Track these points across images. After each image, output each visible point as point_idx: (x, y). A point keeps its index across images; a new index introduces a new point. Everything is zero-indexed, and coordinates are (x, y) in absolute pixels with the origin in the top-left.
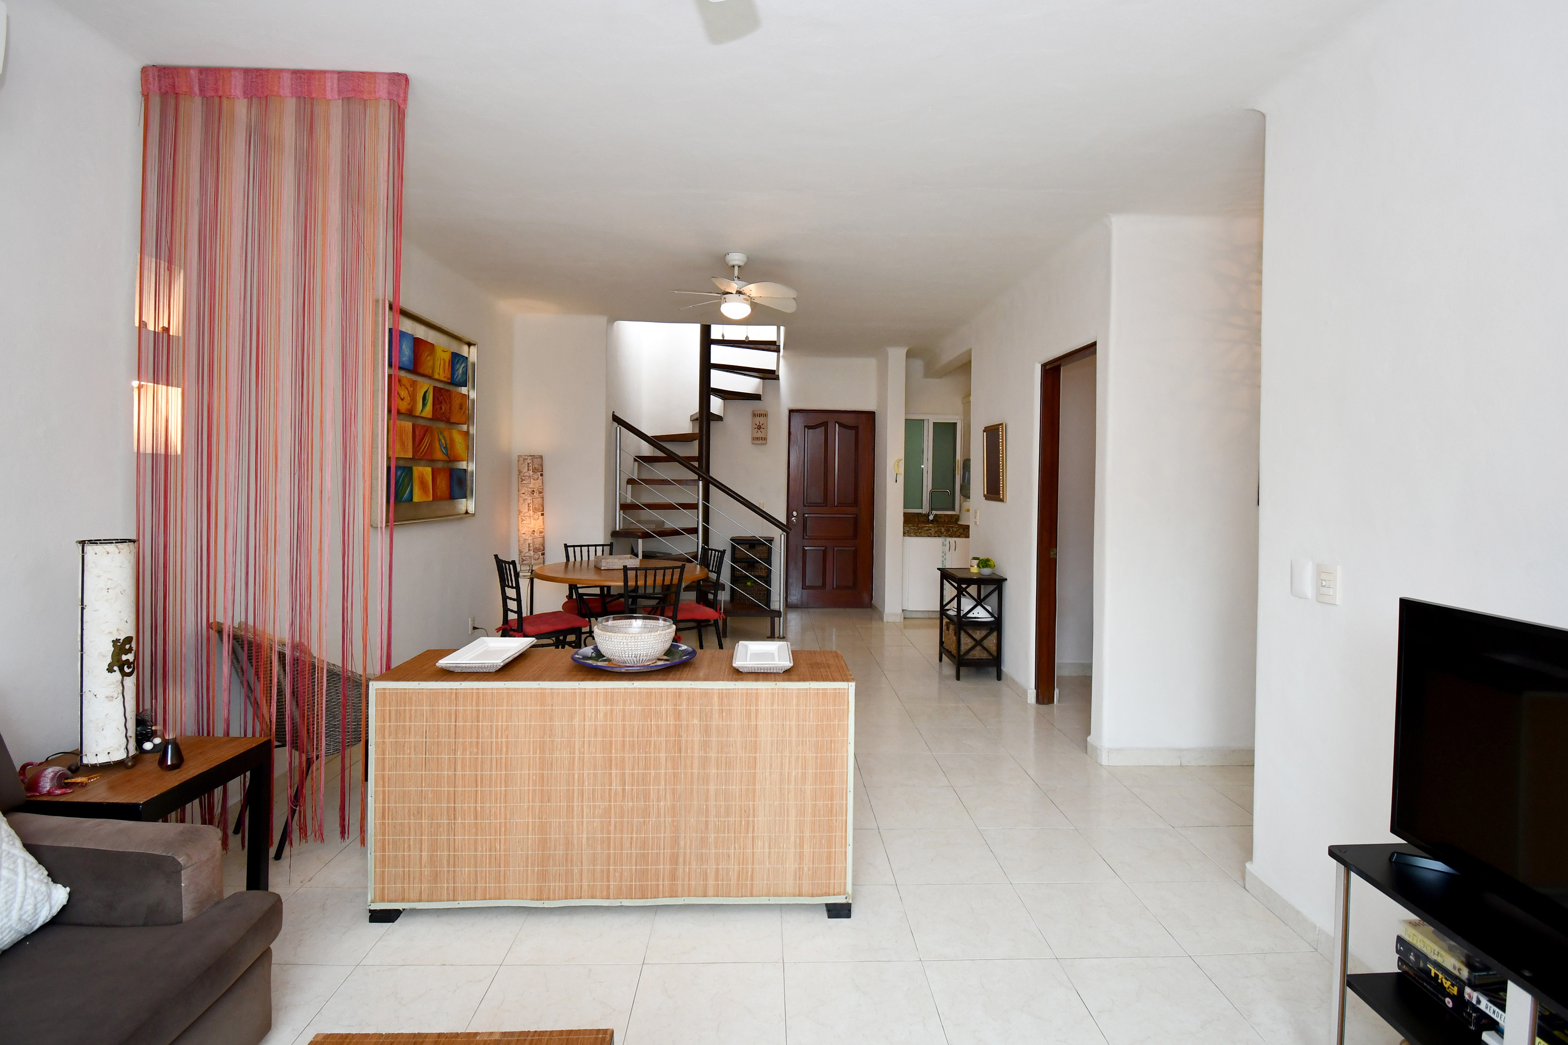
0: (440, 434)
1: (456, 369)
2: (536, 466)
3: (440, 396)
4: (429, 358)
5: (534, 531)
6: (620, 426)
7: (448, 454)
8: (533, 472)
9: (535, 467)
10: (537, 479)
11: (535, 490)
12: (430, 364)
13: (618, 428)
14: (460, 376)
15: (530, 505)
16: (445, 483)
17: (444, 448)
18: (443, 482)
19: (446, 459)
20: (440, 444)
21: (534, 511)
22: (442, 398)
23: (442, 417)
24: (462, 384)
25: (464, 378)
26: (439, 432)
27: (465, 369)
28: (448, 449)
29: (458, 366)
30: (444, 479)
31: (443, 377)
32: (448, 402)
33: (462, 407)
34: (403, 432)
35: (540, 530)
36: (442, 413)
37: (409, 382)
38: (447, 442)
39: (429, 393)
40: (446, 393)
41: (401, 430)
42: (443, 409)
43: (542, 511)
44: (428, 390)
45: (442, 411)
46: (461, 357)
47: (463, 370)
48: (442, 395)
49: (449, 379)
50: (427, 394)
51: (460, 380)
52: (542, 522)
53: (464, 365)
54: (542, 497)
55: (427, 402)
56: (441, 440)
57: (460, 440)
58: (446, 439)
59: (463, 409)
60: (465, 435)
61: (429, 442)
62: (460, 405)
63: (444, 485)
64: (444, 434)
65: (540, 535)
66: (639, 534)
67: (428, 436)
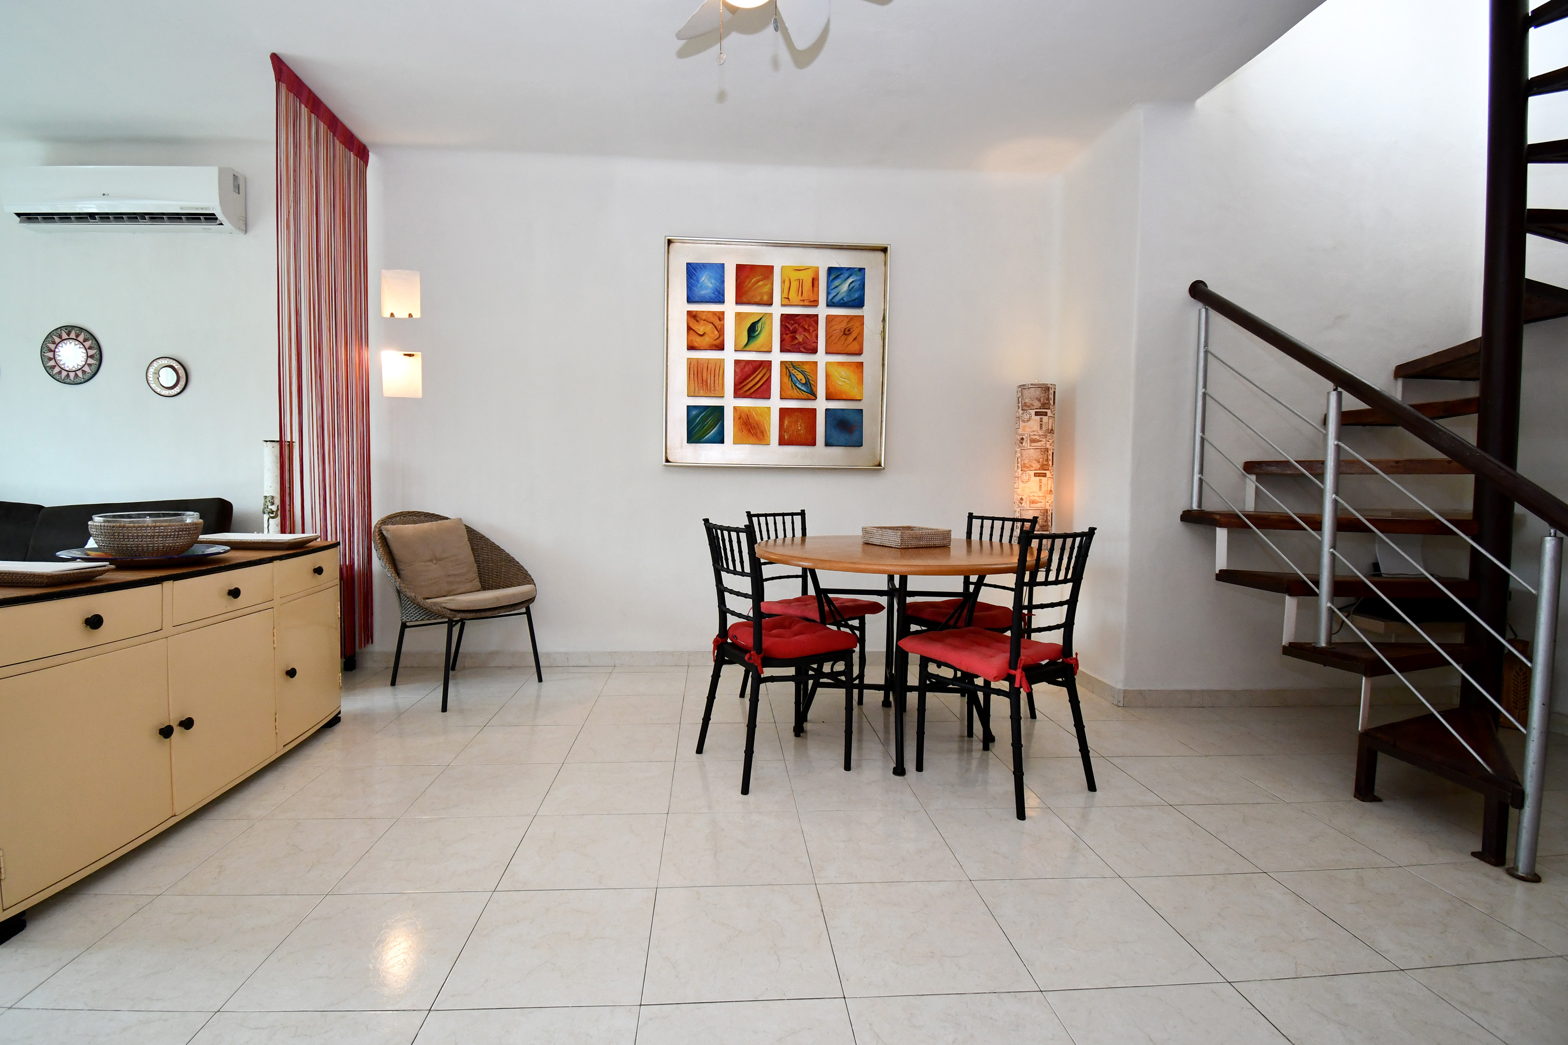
1: (833, 287)
2: (1027, 401)
3: (792, 325)
4: (760, 283)
6: (1207, 307)
7: (812, 390)
8: (1022, 410)
10: (1028, 421)
11: (1024, 437)
12: (766, 289)
13: (1203, 311)
14: (844, 295)
15: (1019, 460)
16: (803, 425)
17: (803, 384)
18: (799, 424)
19: (806, 397)
20: (792, 380)
21: (1023, 469)
22: (799, 325)
23: (796, 349)
24: (851, 303)
25: (856, 296)
26: (791, 366)
27: (856, 285)
28: (812, 386)
29: (836, 283)
30: (800, 421)
31: (801, 300)
32: (811, 329)
33: (851, 333)
34: (703, 370)
35: (1031, 498)
36: (799, 343)
37: (716, 315)
38: (809, 377)
39: (764, 323)
40: (808, 319)
41: (699, 368)
42: (800, 338)
43: (1039, 470)
44: (761, 319)
45: (797, 342)
46: (847, 270)
47: (851, 286)
48: (796, 322)
49: (815, 301)
50: (760, 324)
51: (844, 299)
52: (1038, 486)
53: (853, 280)
54: (1041, 449)
55: (758, 334)
56: (797, 376)
57: (843, 374)
58: (806, 373)
59: (854, 335)
60: (857, 367)
61: (766, 379)
62: (845, 331)
63: (800, 428)
64: (803, 368)
65: (1032, 505)
66: (1218, 517)
67: (765, 371)
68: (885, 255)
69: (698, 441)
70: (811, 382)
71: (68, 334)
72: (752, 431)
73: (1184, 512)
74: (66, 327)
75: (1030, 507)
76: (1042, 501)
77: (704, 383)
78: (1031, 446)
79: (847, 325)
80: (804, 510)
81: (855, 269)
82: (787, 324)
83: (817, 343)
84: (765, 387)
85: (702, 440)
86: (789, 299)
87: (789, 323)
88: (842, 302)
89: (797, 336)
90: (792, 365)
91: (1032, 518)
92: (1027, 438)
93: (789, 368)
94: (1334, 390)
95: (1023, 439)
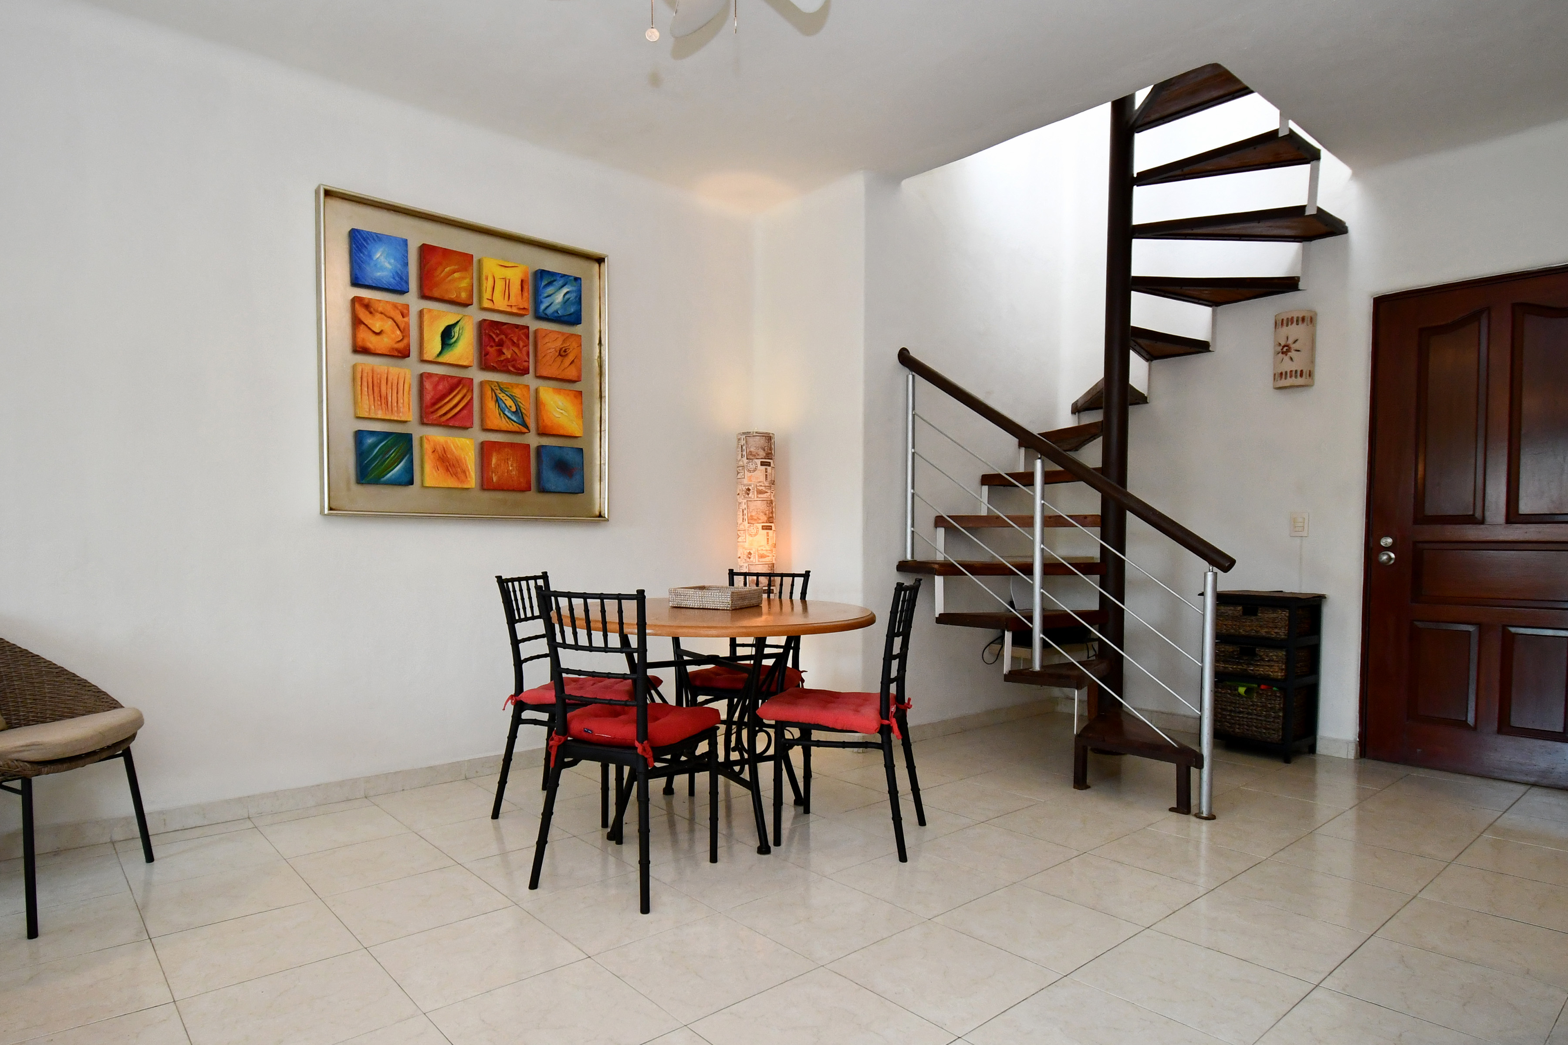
0: (498, 392)
1: (546, 295)
2: (752, 449)
3: (498, 335)
4: (456, 275)
6: (913, 373)
7: (525, 421)
8: (747, 459)
9: (751, 452)
10: (754, 470)
11: (750, 488)
12: (463, 284)
13: (910, 377)
14: (558, 306)
15: (745, 512)
16: (515, 465)
17: (514, 412)
18: (510, 463)
19: (518, 430)
20: (499, 406)
21: (750, 521)
22: (506, 337)
23: (504, 366)
24: (566, 318)
25: (572, 310)
26: (497, 388)
27: (572, 296)
28: (524, 415)
29: (550, 290)
30: (511, 459)
31: (508, 305)
32: (521, 344)
33: (567, 354)
34: (380, 381)
35: (760, 552)
36: (507, 360)
37: (398, 308)
38: (520, 404)
39: (463, 327)
40: (516, 330)
41: (375, 379)
42: (508, 354)
43: (767, 523)
44: (458, 322)
45: (505, 357)
46: (561, 277)
47: (567, 296)
48: (502, 333)
49: (524, 309)
50: (457, 329)
51: (559, 312)
52: (766, 539)
53: (568, 290)
54: (767, 500)
55: (455, 342)
56: (504, 400)
57: (560, 404)
58: (517, 399)
59: (571, 357)
60: (575, 397)
61: (466, 402)
62: (560, 351)
63: (511, 468)
64: (512, 392)
65: (761, 560)
66: (936, 566)
67: (465, 391)
68: (600, 266)
69: (376, 481)
70: (523, 411)
72: (450, 470)
73: (900, 562)
75: (759, 561)
76: (769, 555)
77: (383, 401)
78: (757, 497)
79: (562, 344)
80: (546, 573)
81: (570, 278)
82: (492, 334)
83: (529, 362)
84: (465, 412)
85: (383, 479)
86: (493, 301)
87: (494, 333)
88: (556, 315)
89: (505, 351)
90: (499, 386)
91: (804, 573)
92: (754, 489)
93: (496, 391)
94: (1039, 458)
95: (749, 490)
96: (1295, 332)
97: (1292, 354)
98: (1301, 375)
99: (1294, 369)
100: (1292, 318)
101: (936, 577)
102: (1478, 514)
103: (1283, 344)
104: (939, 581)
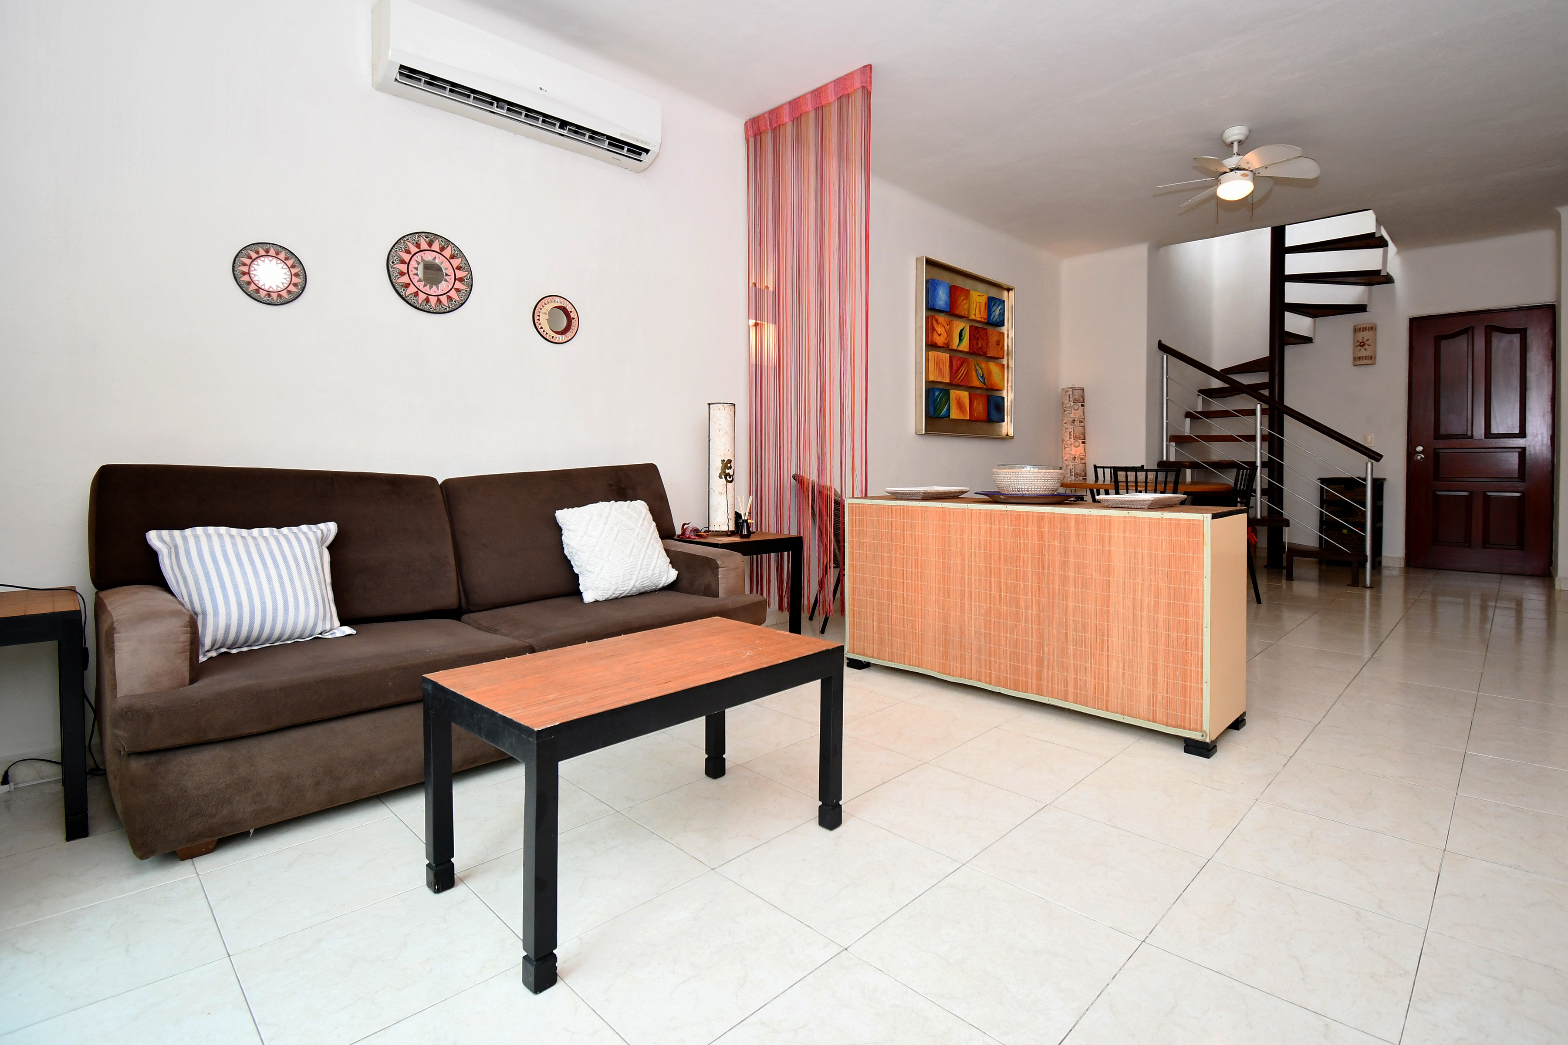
0: (976, 365)
1: (993, 311)
3: (977, 334)
4: (964, 301)
5: (1075, 457)
6: (1167, 354)
7: (985, 382)
8: (1075, 403)
9: (1075, 398)
10: (1078, 410)
12: (966, 306)
13: (1165, 356)
14: (997, 317)
15: (1071, 433)
16: (982, 406)
17: (981, 376)
18: (980, 405)
19: (982, 387)
20: (977, 373)
21: (1075, 439)
22: (979, 336)
23: (978, 352)
24: (998, 324)
25: (1002, 319)
27: (1000, 311)
29: (994, 308)
30: (981, 403)
33: (999, 344)
36: (978, 349)
37: (946, 321)
39: (965, 331)
40: (983, 331)
41: (939, 361)
42: (981, 344)
43: (1083, 440)
44: (963, 328)
45: (978, 347)
46: (997, 300)
48: (979, 333)
49: (986, 319)
50: (963, 332)
51: (996, 321)
52: (1083, 449)
53: (999, 307)
54: (1083, 427)
57: (997, 372)
58: (984, 369)
59: (1000, 346)
60: (1002, 367)
61: (968, 370)
62: (997, 342)
63: (981, 408)
66: (1187, 464)
67: (965, 366)
68: (1008, 293)
70: (985, 377)
71: (430, 245)
72: (960, 409)
73: (1159, 462)
74: (427, 234)
76: (1085, 458)
77: (941, 372)
78: (1079, 425)
79: (997, 339)
82: (974, 334)
83: (986, 349)
84: (966, 377)
87: (975, 332)
89: (979, 342)
90: (976, 363)
92: (1077, 420)
94: (1259, 404)
95: (1074, 420)
96: (1366, 335)
97: (1366, 347)
98: (1371, 359)
99: (1367, 355)
100: (1366, 327)
101: (1187, 470)
102: (1469, 433)
103: (1361, 341)
104: (1188, 471)
